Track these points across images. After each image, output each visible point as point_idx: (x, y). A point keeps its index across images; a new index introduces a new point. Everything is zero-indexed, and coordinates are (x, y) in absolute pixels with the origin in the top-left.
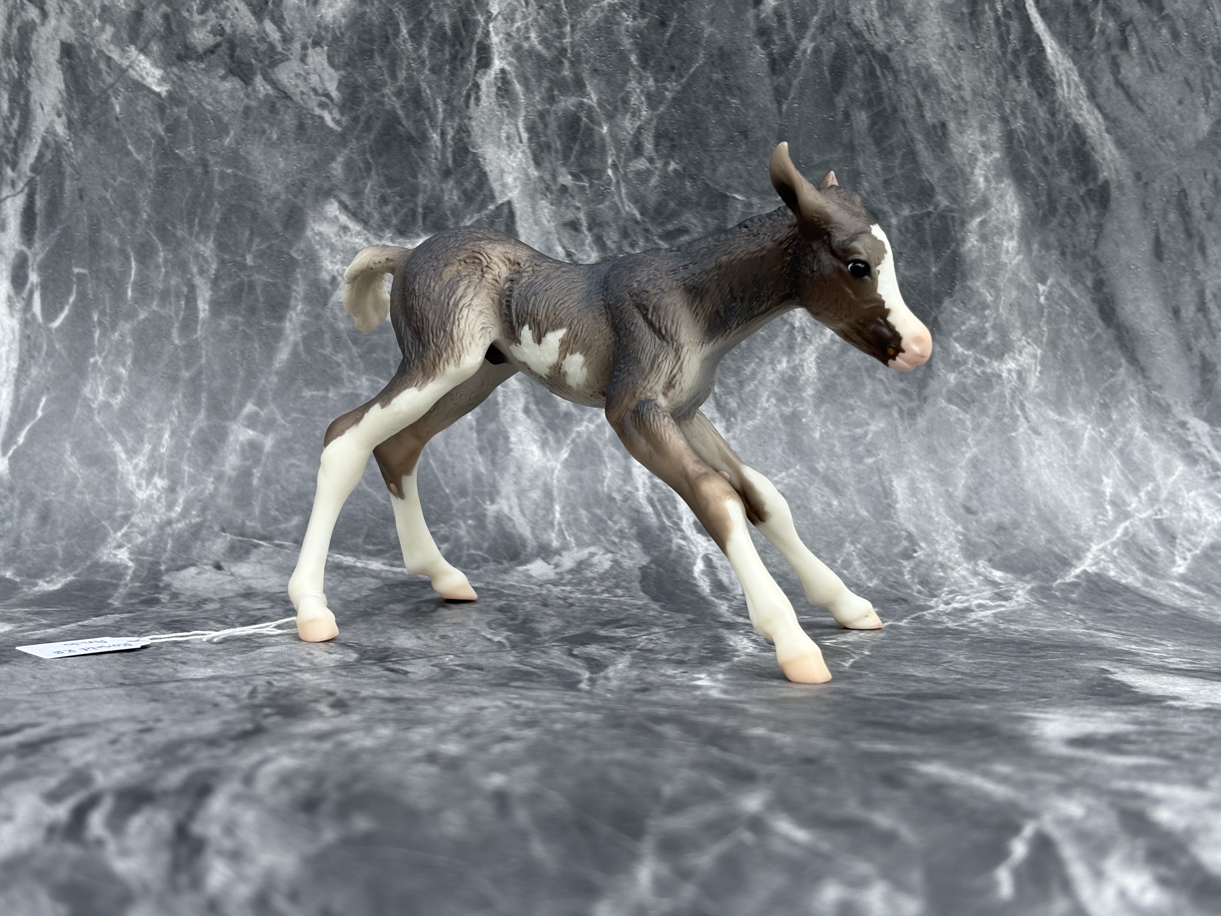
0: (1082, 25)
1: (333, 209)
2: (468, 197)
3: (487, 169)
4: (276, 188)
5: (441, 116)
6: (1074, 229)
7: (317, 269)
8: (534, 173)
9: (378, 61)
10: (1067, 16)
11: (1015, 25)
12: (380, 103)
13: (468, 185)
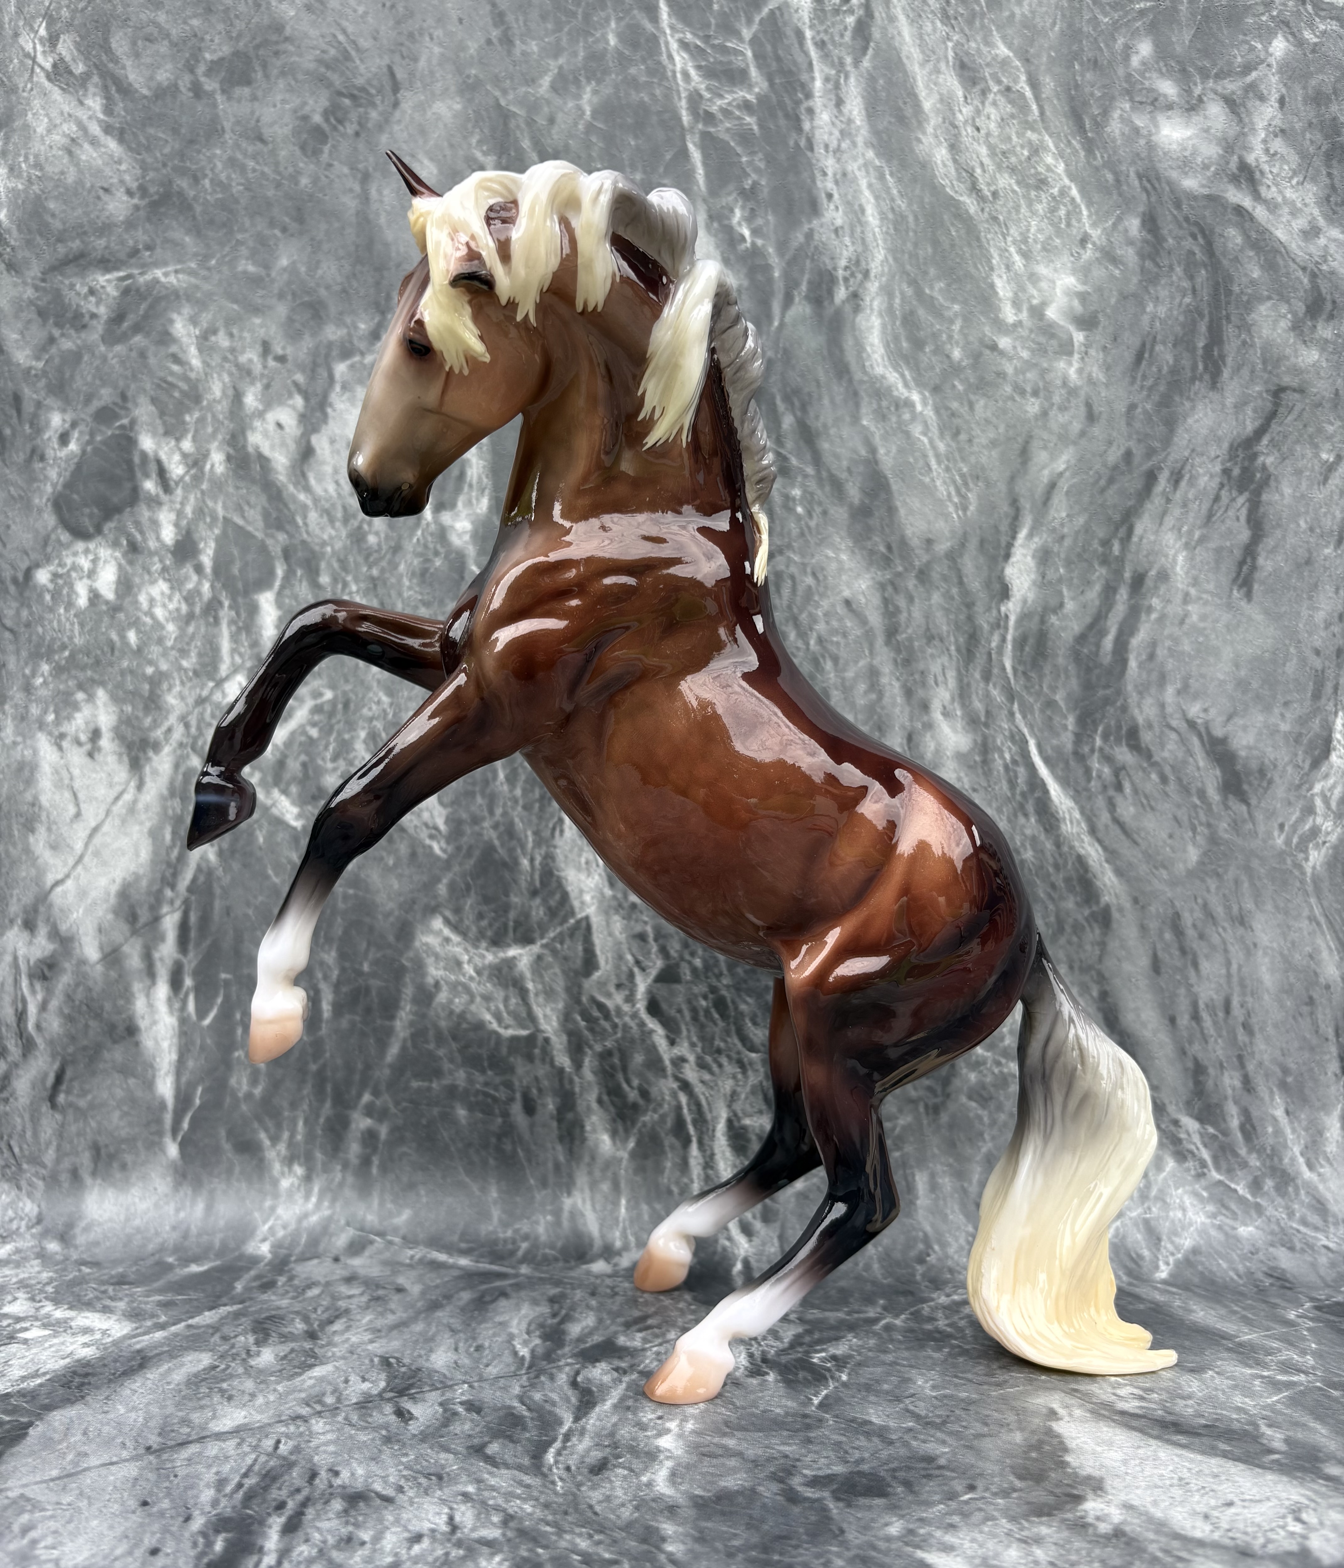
0: (1080, 772)
1: (437, 923)
2: (552, 913)
3: (569, 889)
4: (391, 905)
5: (530, 845)
6: (1080, 946)
7: (424, 975)
8: (608, 892)
9: (479, 800)
10: (1067, 763)
11: (1022, 771)
12: (480, 835)
13: (552, 903)
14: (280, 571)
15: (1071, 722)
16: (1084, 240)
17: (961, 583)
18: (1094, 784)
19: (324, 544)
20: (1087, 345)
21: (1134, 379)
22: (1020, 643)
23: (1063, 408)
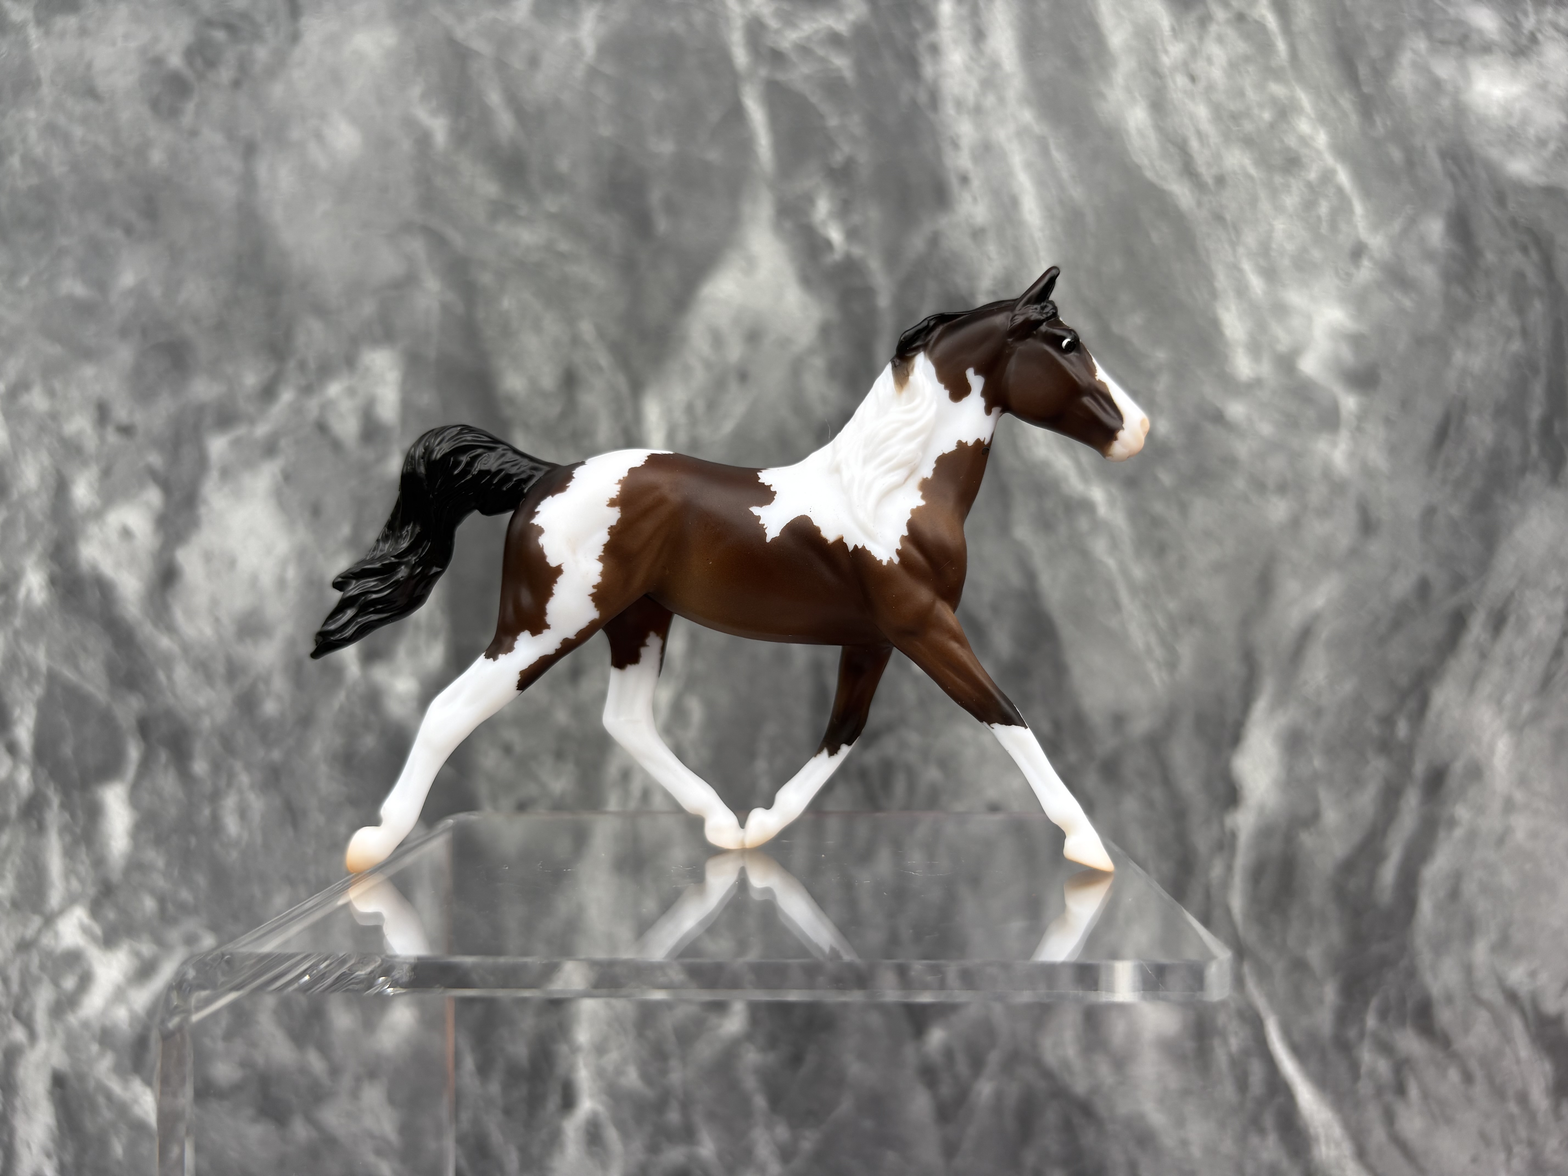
14: (134, 752)
15: (1330, 993)
16: (1358, 252)
17: (1167, 780)
18: (1365, 1088)
19: (198, 713)
20: (1362, 416)
21: (1432, 468)
22: (1257, 874)
23: (1324, 512)
